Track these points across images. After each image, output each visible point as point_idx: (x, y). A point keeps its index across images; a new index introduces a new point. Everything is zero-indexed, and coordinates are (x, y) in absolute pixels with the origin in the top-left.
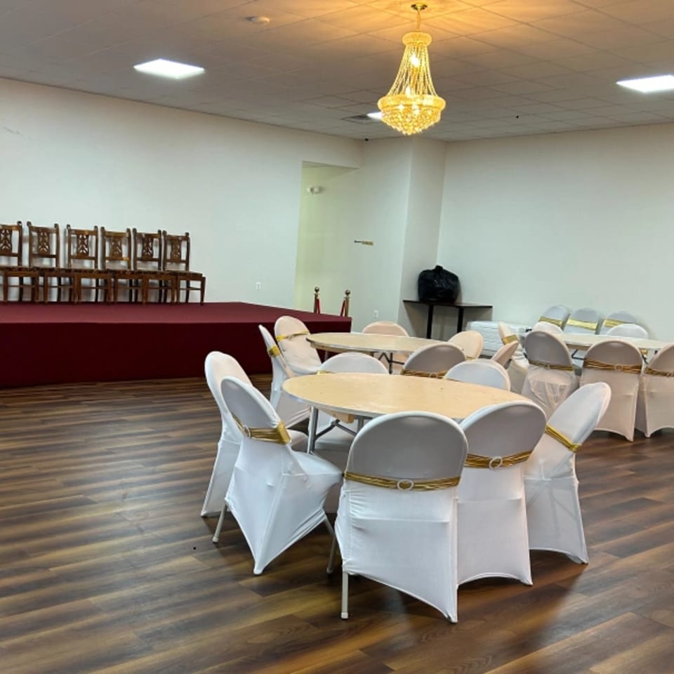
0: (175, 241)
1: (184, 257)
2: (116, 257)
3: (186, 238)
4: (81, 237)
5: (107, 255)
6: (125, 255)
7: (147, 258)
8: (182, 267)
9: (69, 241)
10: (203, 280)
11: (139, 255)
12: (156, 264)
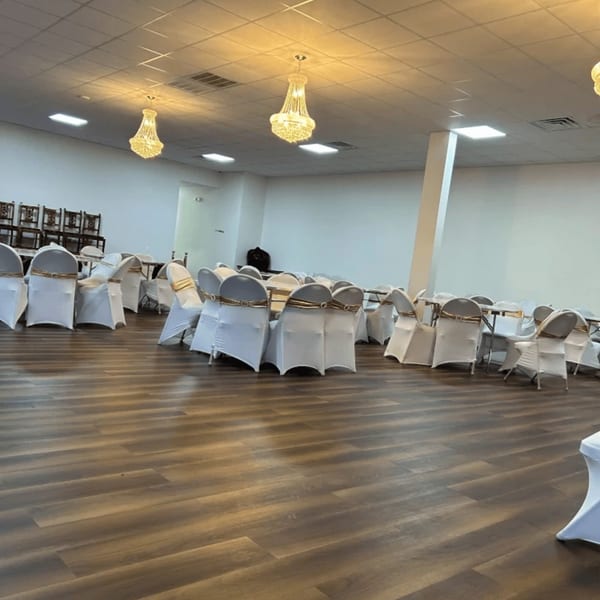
0: (92, 219)
1: (97, 228)
2: (51, 223)
3: (99, 217)
4: (28, 211)
5: (46, 221)
6: (57, 222)
7: (72, 226)
8: (96, 233)
9: (21, 212)
10: (104, 241)
11: (67, 224)
12: (78, 230)
